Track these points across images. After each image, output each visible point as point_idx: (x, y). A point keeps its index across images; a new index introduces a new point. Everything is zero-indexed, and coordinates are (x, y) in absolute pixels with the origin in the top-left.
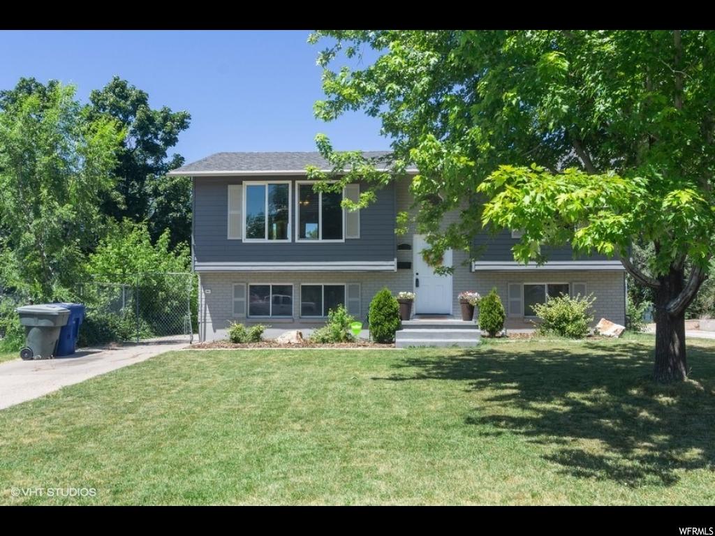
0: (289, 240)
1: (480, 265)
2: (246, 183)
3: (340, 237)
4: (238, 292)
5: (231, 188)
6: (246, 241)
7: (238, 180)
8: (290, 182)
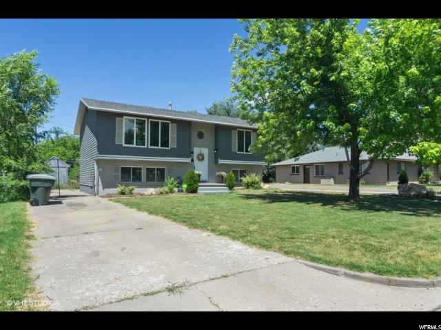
0: (146, 146)
1: (221, 161)
2: (125, 117)
3: (168, 147)
4: (116, 170)
5: (117, 119)
6: (124, 145)
7: (121, 115)
8: (146, 119)
